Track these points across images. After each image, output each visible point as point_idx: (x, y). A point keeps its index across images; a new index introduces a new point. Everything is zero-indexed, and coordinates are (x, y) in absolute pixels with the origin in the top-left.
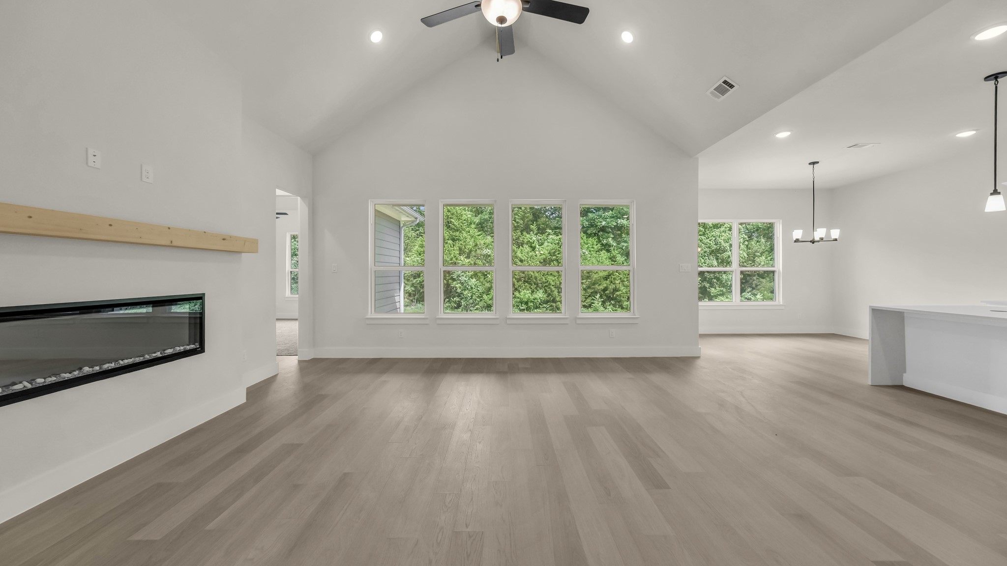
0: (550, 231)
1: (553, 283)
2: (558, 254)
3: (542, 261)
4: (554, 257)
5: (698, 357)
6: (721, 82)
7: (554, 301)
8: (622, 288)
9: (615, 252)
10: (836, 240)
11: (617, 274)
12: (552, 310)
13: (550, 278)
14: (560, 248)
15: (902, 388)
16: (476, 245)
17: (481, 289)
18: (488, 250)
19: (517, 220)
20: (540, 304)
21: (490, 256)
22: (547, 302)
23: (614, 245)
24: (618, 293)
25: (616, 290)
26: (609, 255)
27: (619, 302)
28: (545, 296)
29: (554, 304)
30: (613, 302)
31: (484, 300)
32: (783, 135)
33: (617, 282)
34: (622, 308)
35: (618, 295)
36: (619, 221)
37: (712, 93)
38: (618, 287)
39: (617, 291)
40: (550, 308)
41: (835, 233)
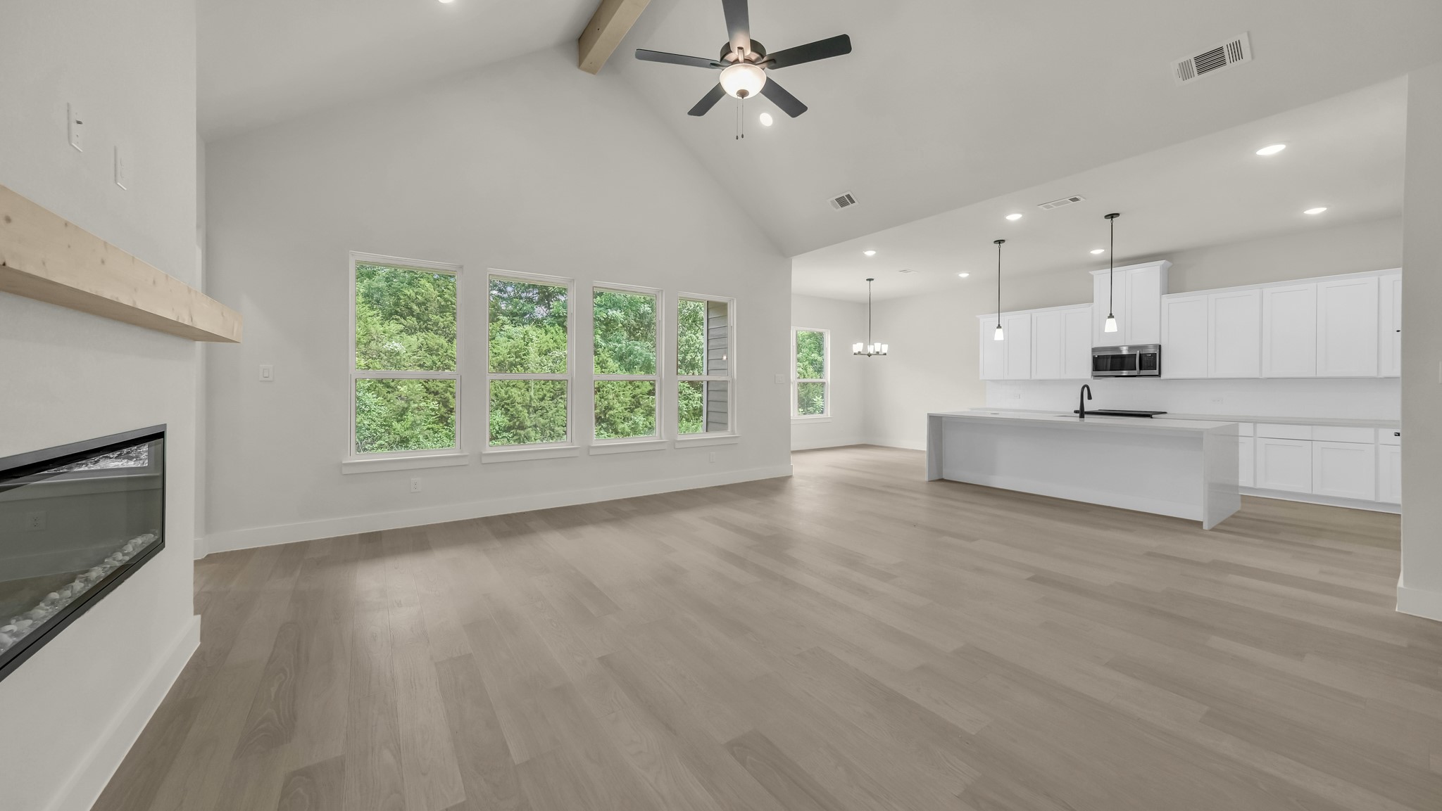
0: (505, 318)
1: (519, 399)
2: (524, 355)
3: (496, 364)
4: (517, 360)
5: (791, 477)
6: (844, 195)
7: (522, 427)
8: (618, 405)
9: (604, 356)
10: (885, 354)
11: (609, 385)
12: (519, 441)
13: (514, 392)
14: (526, 345)
15: (942, 480)
16: (368, 333)
17: (384, 411)
18: (395, 344)
19: (446, 296)
20: (497, 432)
21: (398, 354)
22: (508, 429)
23: (603, 344)
24: (611, 412)
25: (608, 408)
26: (597, 359)
27: (612, 425)
28: (506, 420)
29: (522, 432)
30: (604, 425)
31: (394, 430)
32: (870, 253)
33: (611, 397)
34: (617, 433)
35: (611, 415)
36: (610, 312)
37: (832, 202)
38: (611, 404)
39: (611, 409)
40: (515, 438)
41: (885, 349)
